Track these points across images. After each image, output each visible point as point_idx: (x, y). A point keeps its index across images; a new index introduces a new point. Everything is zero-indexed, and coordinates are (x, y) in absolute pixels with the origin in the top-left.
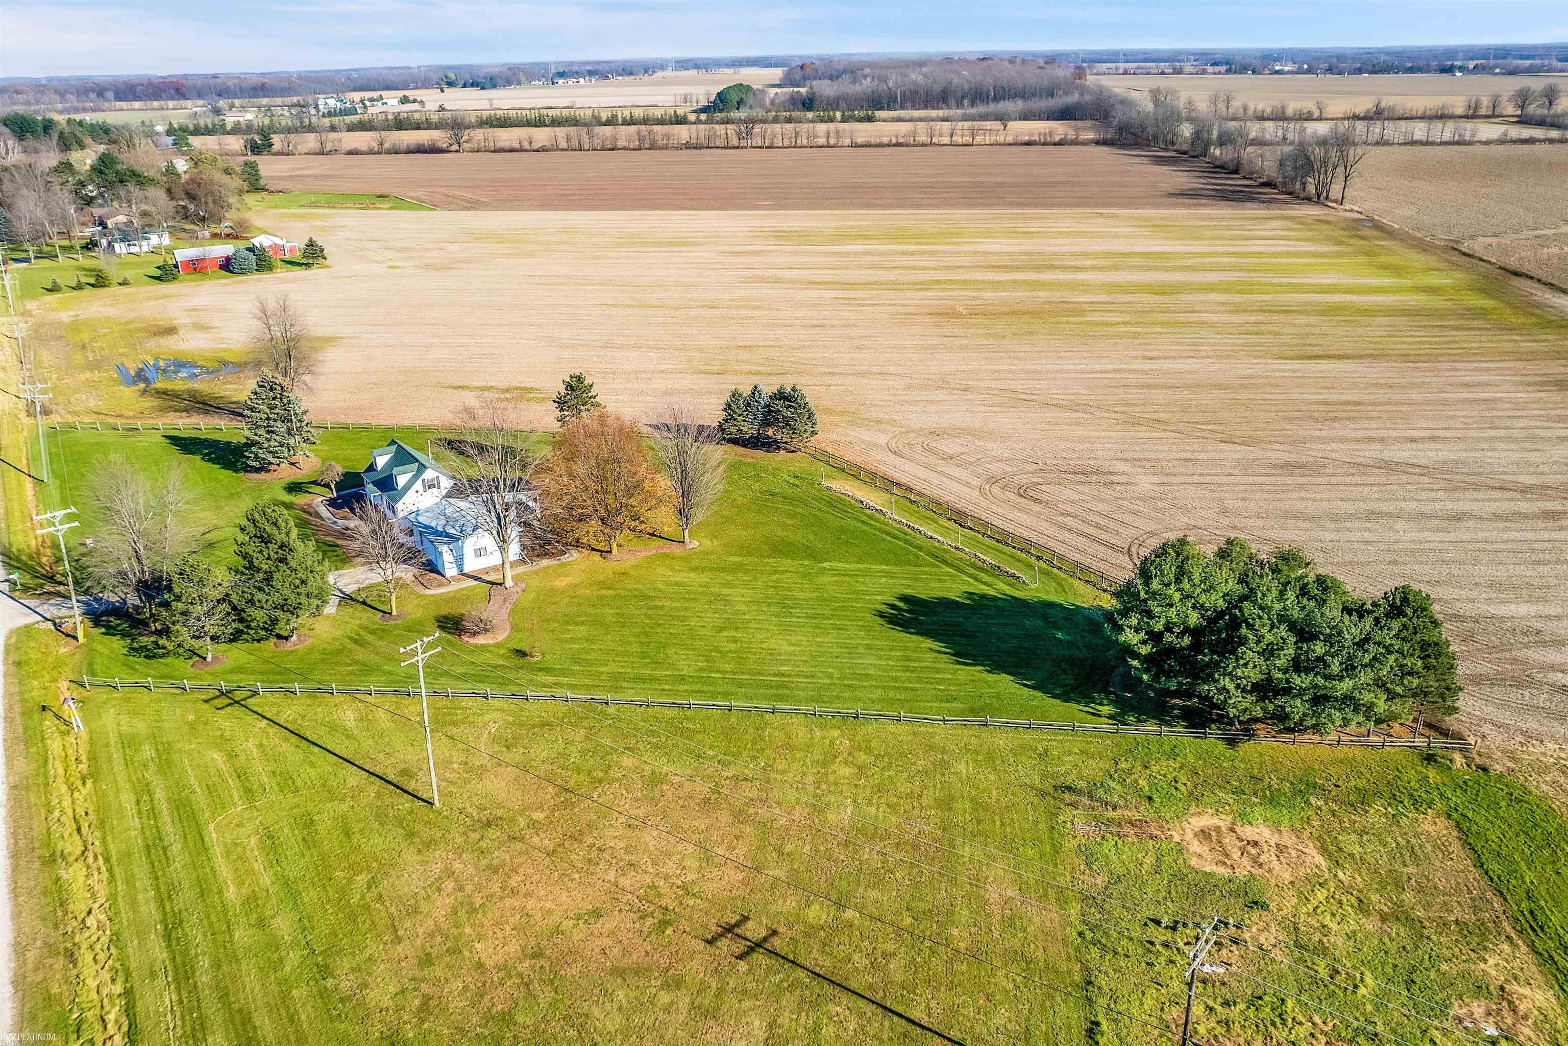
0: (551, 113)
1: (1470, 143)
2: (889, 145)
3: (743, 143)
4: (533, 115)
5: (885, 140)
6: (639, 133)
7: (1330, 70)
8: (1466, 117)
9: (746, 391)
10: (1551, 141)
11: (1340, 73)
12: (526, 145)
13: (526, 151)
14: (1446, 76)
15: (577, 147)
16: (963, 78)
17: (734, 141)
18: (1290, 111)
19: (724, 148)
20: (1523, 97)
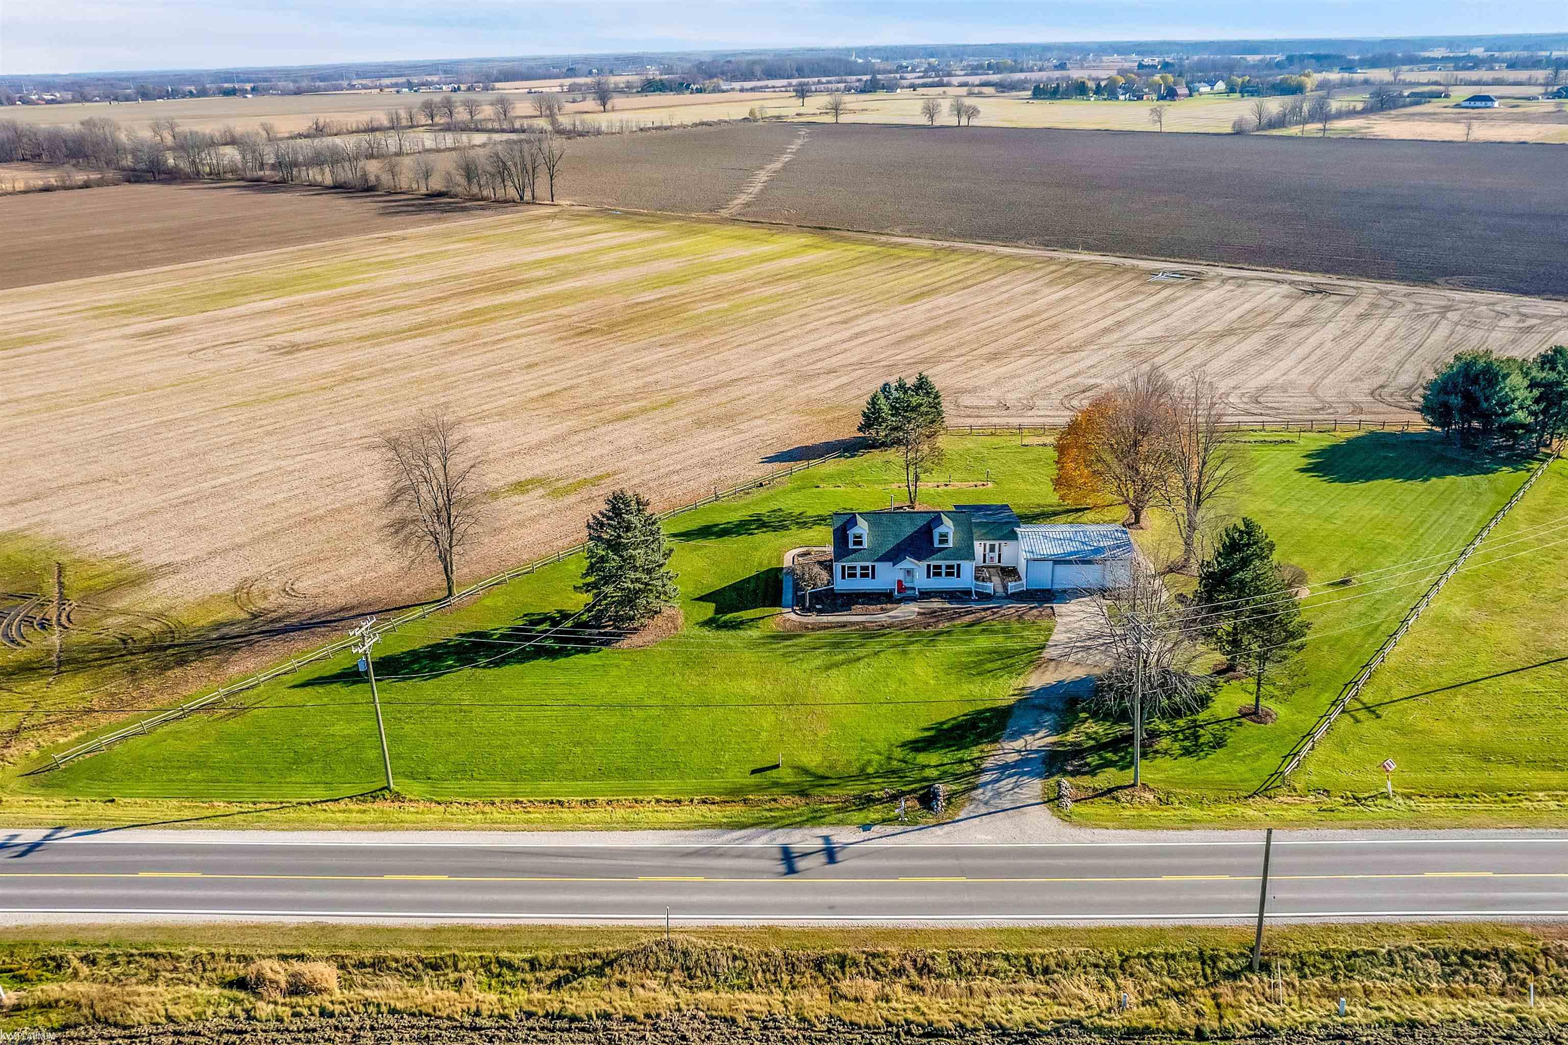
20: (429, 109)
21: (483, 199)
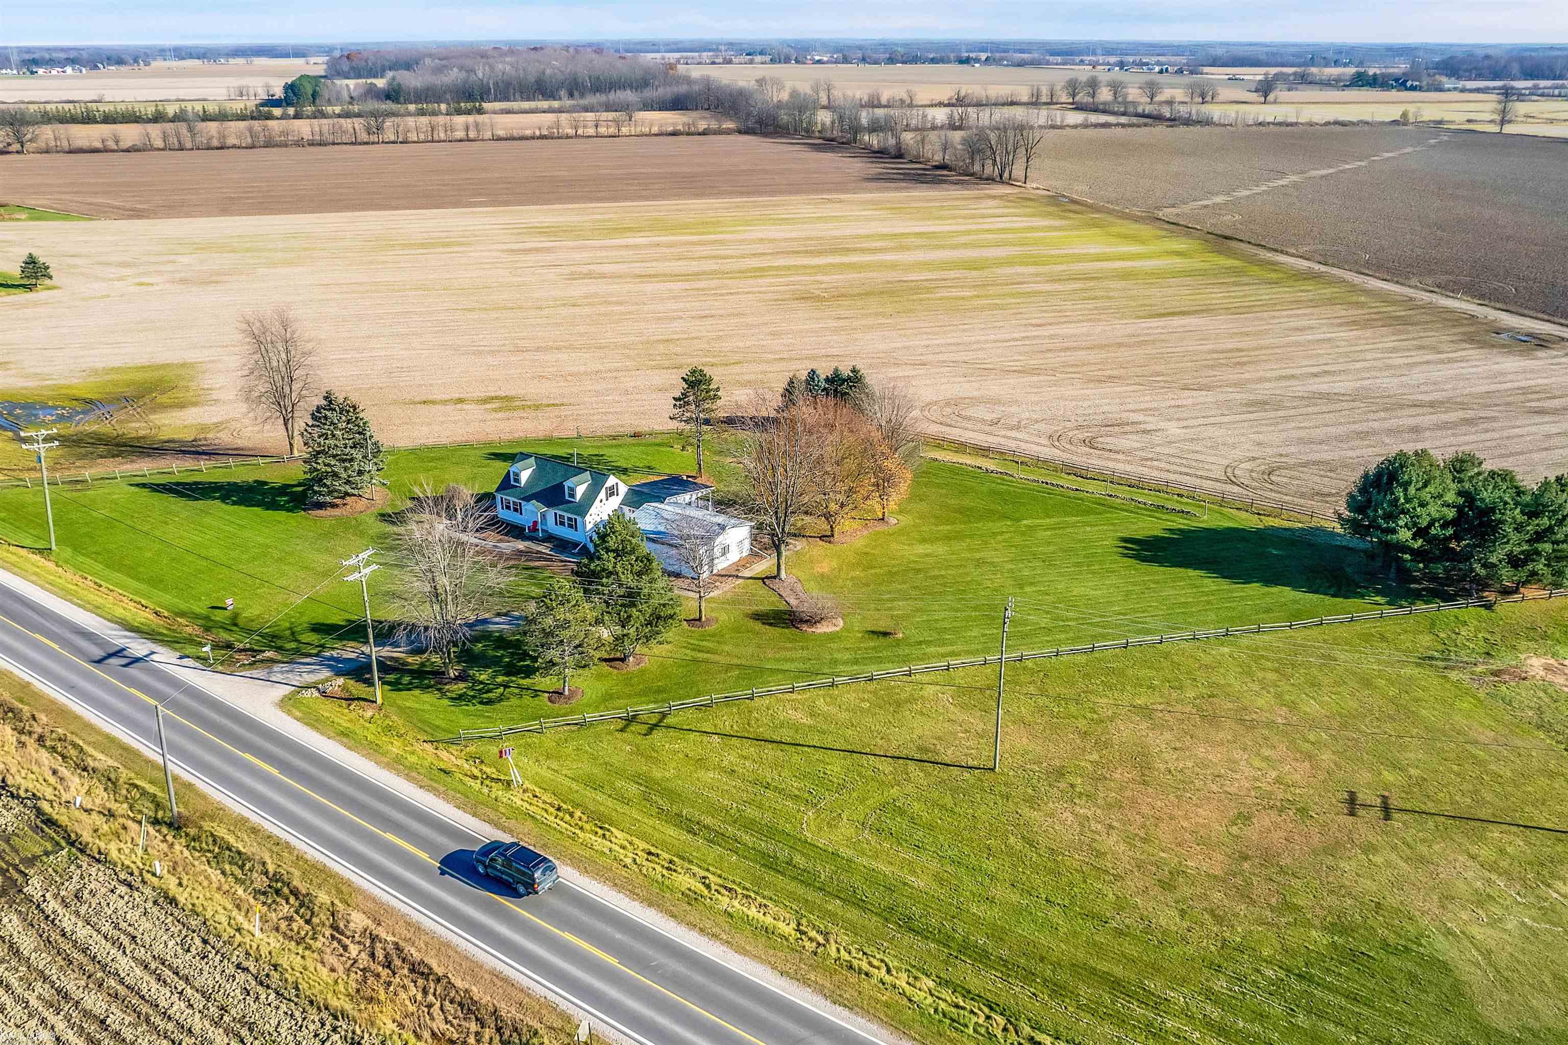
0: (103, 108)
1: (1061, 127)
2: (533, 138)
3: (374, 138)
4: (78, 109)
5: (528, 132)
6: (250, 130)
7: (864, 60)
8: (1032, 104)
9: (803, 375)
10: (1123, 126)
11: (876, 62)
12: (111, 145)
13: (113, 151)
14: (965, 67)
15: (177, 146)
16: (555, 68)
17: (364, 137)
18: (884, 101)
19: (352, 143)
20: (1073, 87)
21: (972, 175)
